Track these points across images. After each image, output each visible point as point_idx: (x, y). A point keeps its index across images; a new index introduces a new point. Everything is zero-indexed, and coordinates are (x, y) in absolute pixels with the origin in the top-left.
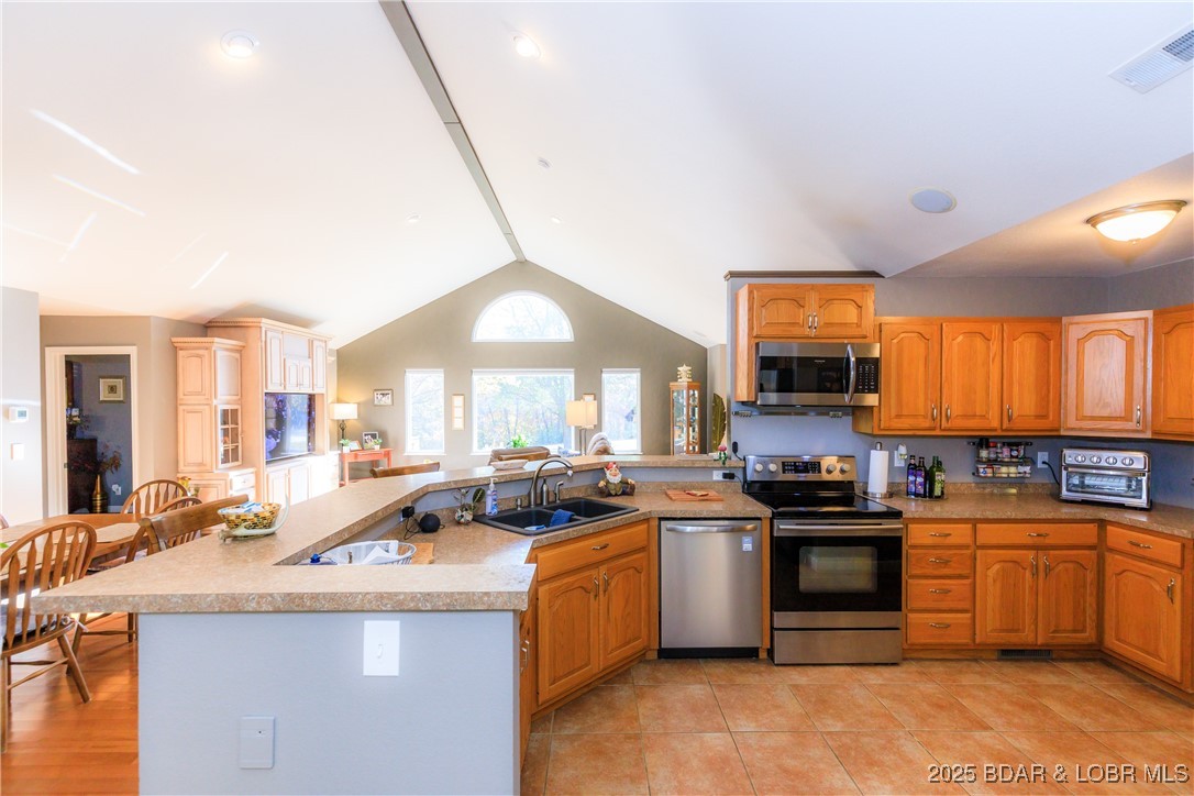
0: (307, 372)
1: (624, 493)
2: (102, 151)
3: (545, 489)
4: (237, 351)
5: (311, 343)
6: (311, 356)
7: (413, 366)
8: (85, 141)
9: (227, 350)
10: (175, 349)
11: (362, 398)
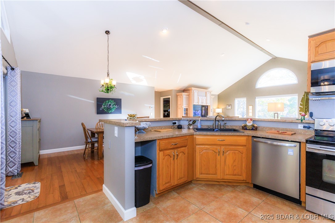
0: (204, 100)
1: (252, 129)
2: (153, 59)
3: (219, 124)
4: (188, 95)
5: (206, 93)
6: (206, 96)
7: (237, 97)
8: (150, 58)
9: (186, 95)
10: (177, 96)
11: (223, 107)
